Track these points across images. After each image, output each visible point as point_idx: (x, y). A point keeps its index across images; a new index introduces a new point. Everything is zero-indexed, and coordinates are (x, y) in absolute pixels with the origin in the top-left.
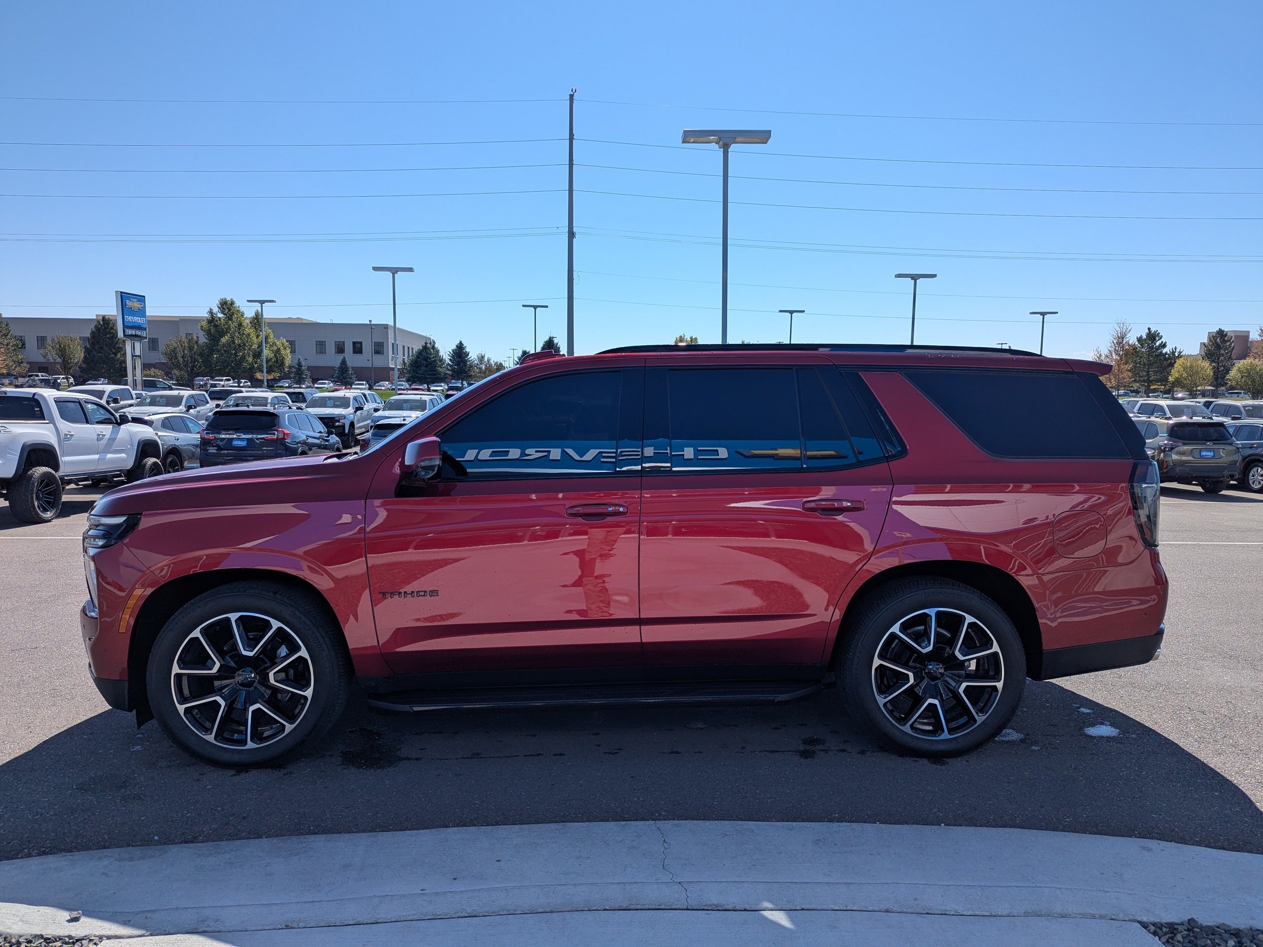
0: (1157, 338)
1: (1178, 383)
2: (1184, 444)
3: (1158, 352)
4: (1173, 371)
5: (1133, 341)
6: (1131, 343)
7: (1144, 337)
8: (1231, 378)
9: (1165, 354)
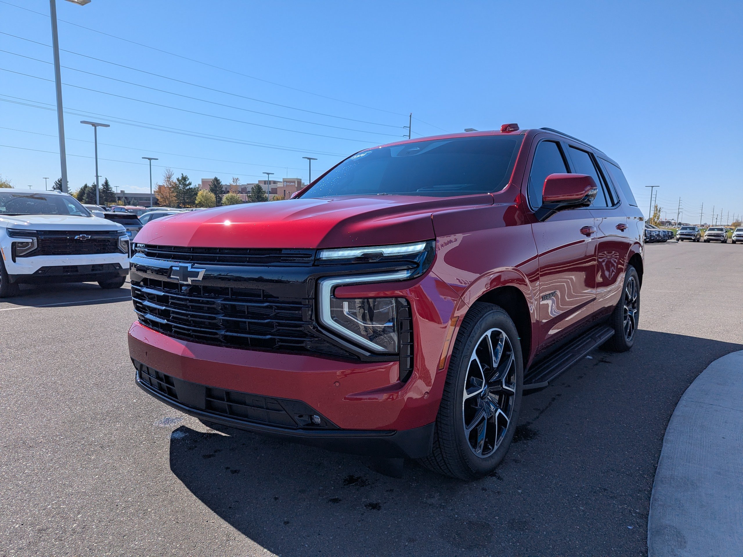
0: (187, 180)
1: (200, 204)
3: (188, 187)
4: (197, 198)
5: (175, 180)
6: (174, 181)
7: (180, 178)
8: (223, 202)
9: (192, 188)
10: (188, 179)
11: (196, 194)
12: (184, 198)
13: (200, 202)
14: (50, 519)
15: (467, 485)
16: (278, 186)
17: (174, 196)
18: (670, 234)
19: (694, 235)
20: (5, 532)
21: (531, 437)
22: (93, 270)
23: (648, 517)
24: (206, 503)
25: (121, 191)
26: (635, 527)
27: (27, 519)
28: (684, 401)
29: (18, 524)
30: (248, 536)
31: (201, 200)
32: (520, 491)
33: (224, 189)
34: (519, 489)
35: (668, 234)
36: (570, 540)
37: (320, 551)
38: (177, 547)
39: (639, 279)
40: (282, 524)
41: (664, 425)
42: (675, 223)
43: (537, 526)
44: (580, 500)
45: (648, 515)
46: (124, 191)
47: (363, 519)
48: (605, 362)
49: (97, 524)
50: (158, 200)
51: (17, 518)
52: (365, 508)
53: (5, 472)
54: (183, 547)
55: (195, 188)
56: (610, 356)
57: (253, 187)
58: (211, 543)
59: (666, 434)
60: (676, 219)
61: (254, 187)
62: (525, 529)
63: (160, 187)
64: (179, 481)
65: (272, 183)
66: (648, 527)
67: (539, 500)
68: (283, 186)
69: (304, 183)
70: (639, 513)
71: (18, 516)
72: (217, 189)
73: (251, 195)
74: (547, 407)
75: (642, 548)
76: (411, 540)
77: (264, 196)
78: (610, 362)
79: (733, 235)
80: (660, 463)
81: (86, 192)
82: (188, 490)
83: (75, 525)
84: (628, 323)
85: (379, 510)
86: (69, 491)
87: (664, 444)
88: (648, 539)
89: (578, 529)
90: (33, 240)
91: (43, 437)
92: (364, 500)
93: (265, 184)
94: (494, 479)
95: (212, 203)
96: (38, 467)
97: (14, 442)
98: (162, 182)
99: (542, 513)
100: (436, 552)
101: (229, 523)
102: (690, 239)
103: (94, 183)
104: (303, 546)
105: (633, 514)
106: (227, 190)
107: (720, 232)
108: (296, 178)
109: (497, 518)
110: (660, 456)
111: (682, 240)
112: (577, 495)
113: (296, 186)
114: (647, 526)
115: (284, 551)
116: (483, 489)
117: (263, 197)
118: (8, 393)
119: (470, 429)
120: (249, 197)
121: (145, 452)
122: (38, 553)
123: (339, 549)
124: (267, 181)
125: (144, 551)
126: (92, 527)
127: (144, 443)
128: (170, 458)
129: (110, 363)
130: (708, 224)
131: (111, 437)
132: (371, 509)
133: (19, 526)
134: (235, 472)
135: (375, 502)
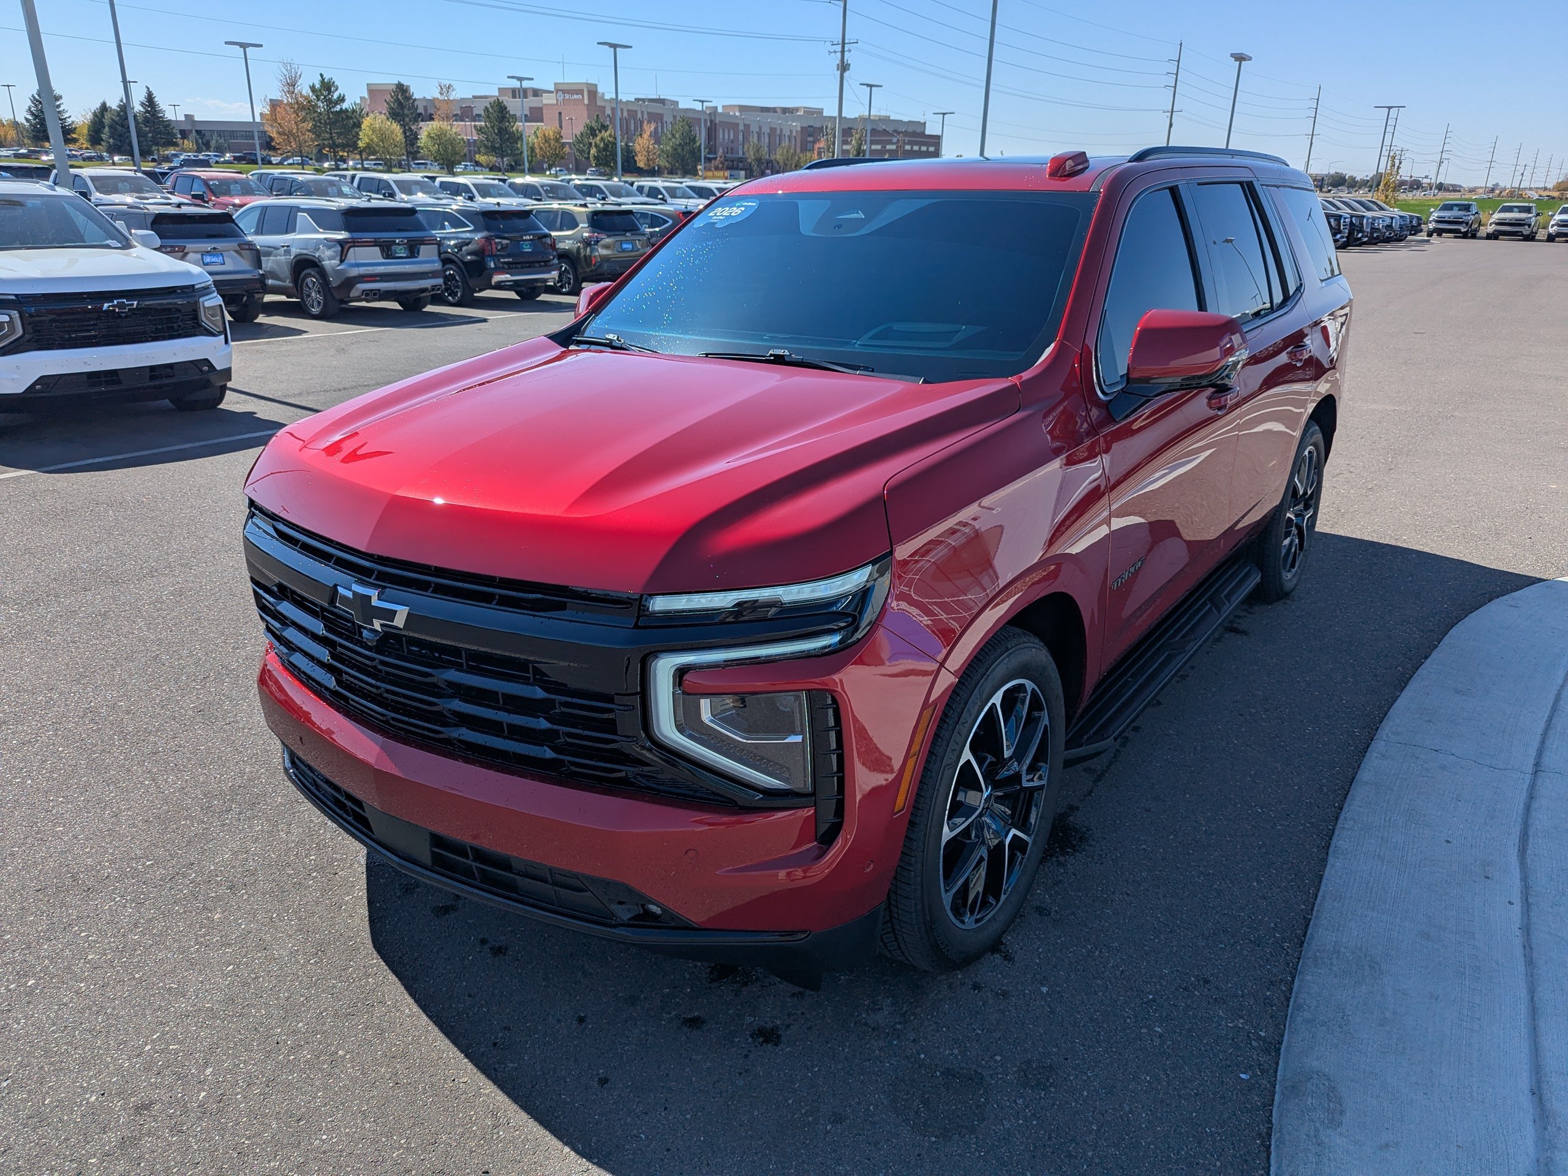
0: (333, 89)
1: (370, 150)
2: (609, 236)
3: (338, 108)
4: (360, 133)
5: (306, 91)
6: (304, 93)
7: (318, 86)
8: (422, 145)
9: (346, 111)
10: (337, 89)
11: (358, 125)
12: (331, 134)
13: (368, 144)
14: (153, 1080)
15: (944, 977)
16: (545, 102)
17: (309, 131)
18: (1414, 223)
19: (1467, 224)
20: (72, 1114)
21: (1073, 847)
22: (152, 378)
23: (1280, 1049)
24: (447, 1034)
25: (186, 116)
26: (1254, 1075)
27: (110, 1081)
28: (1382, 742)
29: (93, 1092)
30: (533, 1117)
31: (372, 140)
32: (1044, 989)
33: (421, 110)
34: (1042, 985)
35: (1411, 222)
36: (1131, 1112)
37: (668, 1150)
38: (401, 1146)
39: (1325, 446)
40: (596, 1084)
41: (1335, 807)
42: (1429, 184)
43: (1072, 1078)
44: (1156, 1010)
45: (1280, 1043)
46: (193, 116)
47: (747, 1067)
48: (1236, 631)
49: (244, 1090)
50: (272, 139)
51: (91, 1078)
52: (750, 1040)
53: (47, 957)
54: (413, 1145)
55: (354, 111)
56: (1249, 613)
57: (486, 108)
58: (463, 1134)
59: (1336, 833)
60: (1433, 176)
61: (489, 106)
62: (1048, 1084)
63: (274, 104)
64: (392, 978)
65: (530, 93)
66: (1279, 1073)
67: (1078, 1012)
68: (555, 102)
69: (603, 94)
70: (1264, 1040)
71: (91, 1073)
72: (406, 111)
73: (483, 123)
74: (1111, 764)
75: (1261, 1127)
76: (838, 1119)
77: (514, 128)
78: (1244, 633)
79: (1552, 223)
80: (1318, 911)
81: (107, 121)
82: (410, 1000)
83: (203, 1094)
84: (1292, 542)
85: (776, 1045)
86: (179, 1007)
87: (1331, 860)
88: (1275, 1103)
89: (1148, 1082)
90: (10, 316)
91: (111, 862)
92: (749, 1019)
93: (514, 97)
94: (997, 958)
95: (396, 146)
96: (112, 945)
97: (56, 877)
98: (277, 93)
99: (1083, 1045)
100: (883, 1146)
101: (495, 1083)
102: (1458, 231)
103: (122, 101)
104: (636, 1136)
105: (1254, 1044)
106: (429, 112)
107: (1523, 215)
108: (585, 81)
109: (998, 1058)
110: (1318, 891)
111: (1439, 235)
112: (1151, 997)
113: (586, 101)
114: (1276, 1072)
115: (602, 1151)
116: (976, 987)
117: (513, 132)
118: (22, 739)
119: (954, 890)
120: (480, 130)
121: (317, 903)
122: (142, 1165)
123: (703, 1142)
124: (519, 89)
125: (341, 1156)
126: (236, 1099)
127: (314, 874)
128: (370, 917)
129: (221, 647)
130: (1502, 185)
131: (247, 861)
132: (764, 1042)
133: (97, 1099)
134: (498, 951)
135: (770, 1025)
